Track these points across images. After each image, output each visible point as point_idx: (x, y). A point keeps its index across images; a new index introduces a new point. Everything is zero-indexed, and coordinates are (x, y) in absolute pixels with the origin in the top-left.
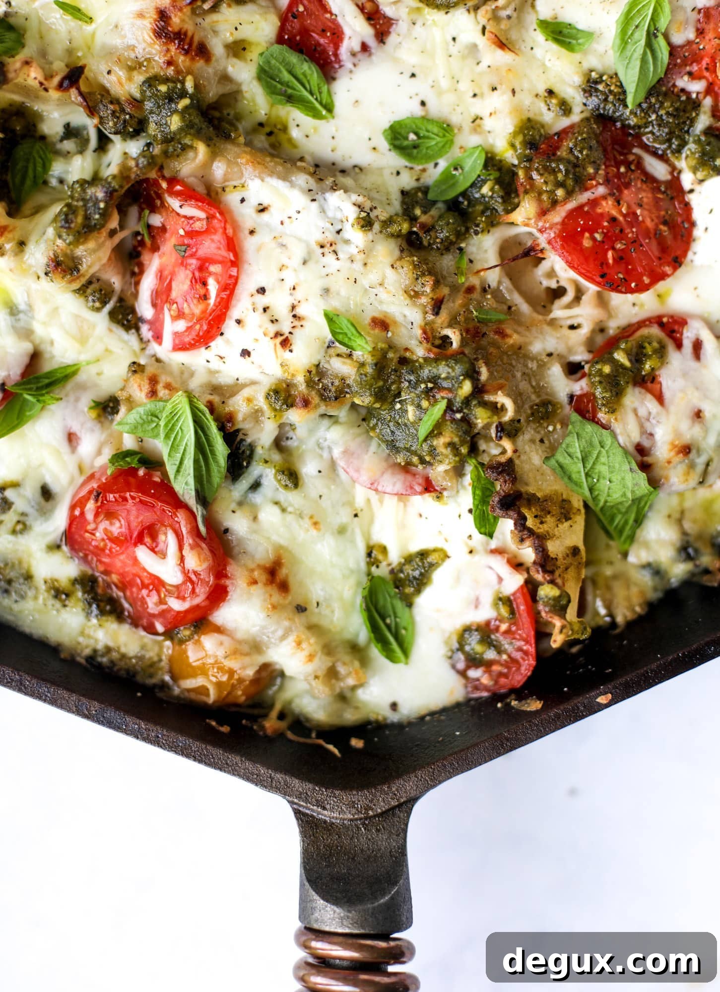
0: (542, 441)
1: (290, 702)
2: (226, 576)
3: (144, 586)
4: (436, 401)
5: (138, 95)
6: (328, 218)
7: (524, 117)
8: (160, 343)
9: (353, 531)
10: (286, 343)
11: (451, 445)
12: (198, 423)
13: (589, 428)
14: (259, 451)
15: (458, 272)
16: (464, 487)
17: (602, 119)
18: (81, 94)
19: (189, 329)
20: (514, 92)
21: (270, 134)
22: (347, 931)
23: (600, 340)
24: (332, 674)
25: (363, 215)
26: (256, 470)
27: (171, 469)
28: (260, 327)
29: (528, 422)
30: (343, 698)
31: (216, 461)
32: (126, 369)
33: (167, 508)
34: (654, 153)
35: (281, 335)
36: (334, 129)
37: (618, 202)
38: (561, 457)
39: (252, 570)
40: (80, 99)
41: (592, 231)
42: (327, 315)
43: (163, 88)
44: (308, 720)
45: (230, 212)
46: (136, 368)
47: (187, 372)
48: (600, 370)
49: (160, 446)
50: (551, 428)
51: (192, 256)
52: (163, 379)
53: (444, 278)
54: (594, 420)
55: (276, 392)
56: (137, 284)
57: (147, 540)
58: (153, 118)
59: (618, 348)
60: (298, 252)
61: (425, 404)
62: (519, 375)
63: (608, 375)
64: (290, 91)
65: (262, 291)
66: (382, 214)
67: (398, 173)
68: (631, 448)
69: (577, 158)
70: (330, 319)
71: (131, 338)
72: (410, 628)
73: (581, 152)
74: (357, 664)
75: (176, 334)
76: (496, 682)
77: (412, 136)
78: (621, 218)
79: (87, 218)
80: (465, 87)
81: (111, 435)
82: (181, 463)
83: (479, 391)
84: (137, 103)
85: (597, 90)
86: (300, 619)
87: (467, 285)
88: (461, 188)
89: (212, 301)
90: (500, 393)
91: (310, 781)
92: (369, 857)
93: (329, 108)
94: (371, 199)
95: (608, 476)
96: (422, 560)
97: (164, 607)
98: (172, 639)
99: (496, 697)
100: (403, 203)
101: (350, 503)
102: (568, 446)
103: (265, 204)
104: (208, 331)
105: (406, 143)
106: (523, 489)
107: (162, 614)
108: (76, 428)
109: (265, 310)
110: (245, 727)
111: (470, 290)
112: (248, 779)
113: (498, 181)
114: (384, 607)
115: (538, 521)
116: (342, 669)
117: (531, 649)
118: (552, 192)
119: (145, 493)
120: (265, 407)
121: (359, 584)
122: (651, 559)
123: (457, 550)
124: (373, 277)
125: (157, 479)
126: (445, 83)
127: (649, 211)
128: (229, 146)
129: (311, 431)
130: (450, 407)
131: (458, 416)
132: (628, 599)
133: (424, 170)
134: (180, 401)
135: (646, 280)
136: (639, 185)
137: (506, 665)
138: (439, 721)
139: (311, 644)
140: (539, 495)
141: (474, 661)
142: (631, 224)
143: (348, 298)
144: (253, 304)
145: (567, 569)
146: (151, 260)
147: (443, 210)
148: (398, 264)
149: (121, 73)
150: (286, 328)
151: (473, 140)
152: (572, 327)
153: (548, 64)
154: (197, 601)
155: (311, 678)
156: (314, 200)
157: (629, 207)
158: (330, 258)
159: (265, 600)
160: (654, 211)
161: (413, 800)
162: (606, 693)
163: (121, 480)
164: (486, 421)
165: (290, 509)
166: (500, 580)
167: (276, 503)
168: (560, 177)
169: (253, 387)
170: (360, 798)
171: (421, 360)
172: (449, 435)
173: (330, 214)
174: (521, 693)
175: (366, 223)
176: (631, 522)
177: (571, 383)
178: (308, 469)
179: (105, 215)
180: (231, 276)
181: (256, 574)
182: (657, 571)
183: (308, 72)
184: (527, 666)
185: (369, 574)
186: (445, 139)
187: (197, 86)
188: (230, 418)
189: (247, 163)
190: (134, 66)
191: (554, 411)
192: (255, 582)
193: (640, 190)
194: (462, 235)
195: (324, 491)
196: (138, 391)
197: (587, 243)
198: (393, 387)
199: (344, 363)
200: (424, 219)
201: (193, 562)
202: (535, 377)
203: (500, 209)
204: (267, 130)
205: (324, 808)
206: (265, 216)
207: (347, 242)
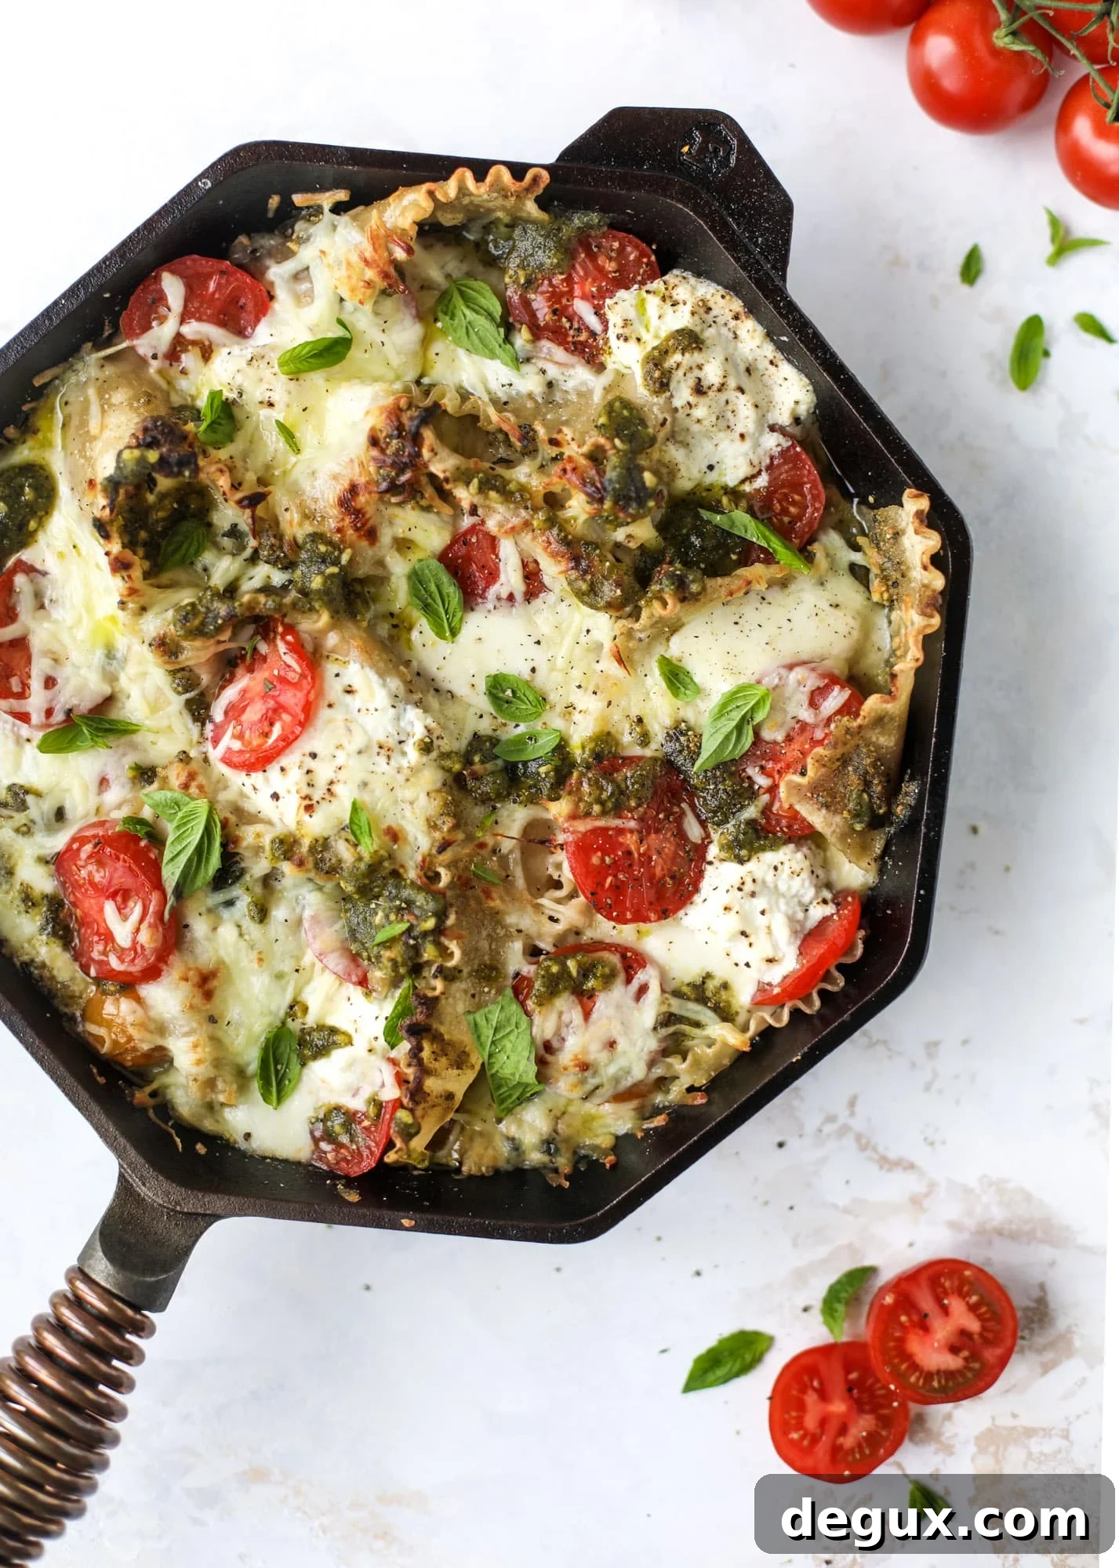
0: (473, 996)
1: (167, 1087)
2: (166, 963)
3: (98, 933)
4: (402, 920)
5: (300, 540)
6: (398, 725)
7: (606, 730)
8: (215, 748)
9: (288, 982)
10: (309, 808)
11: (394, 961)
12: (208, 831)
13: (515, 1007)
14: (247, 877)
15: (481, 826)
16: (393, 997)
17: (668, 764)
18: (253, 517)
19: (241, 752)
20: (610, 703)
21: (395, 626)
22: (108, 1286)
23: (571, 940)
24: (210, 1084)
25: (427, 740)
26: (237, 891)
27: (167, 855)
28: (297, 784)
29: (470, 975)
30: (211, 1107)
31: (206, 869)
32: (176, 752)
33: (148, 884)
34: (698, 817)
35: (310, 799)
36: (449, 651)
37: (641, 842)
38: (479, 1017)
39: (190, 969)
40: (250, 520)
41: (605, 853)
42: (354, 804)
43: (323, 548)
44: (173, 1108)
45: (322, 678)
46: (184, 758)
47: (223, 784)
48: (549, 966)
49: (170, 829)
50: (486, 990)
51: (273, 697)
52: (201, 779)
53: (466, 824)
54: (523, 1004)
55: (282, 842)
56: (223, 688)
57: (119, 899)
58: (302, 568)
59: (574, 957)
60: (359, 741)
61: (392, 917)
62: (484, 933)
63: (553, 974)
64: (430, 600)
65: (314, 756)
66: (446, 745)
67: (481, 716)
68: (539, 1042)
69: (628, 787)
70: (355, 808)
71: (195, 729)
72: (293, 1083)
73: (633, 784)
74: (235, 1087)
75: (229, 750)
76: (338, 1163)
77: (509, 693)
78: (636, 855)
79: (203, 624)
80: (576, 675)
81: (136, 798)
82: (178, 854)
83: (439, 931)
84: (296, 546)
85: (678, 739)
86: (207, 1028)
87: (481, 840)
88: (524, 758)
89: (271, 741)
90: (455, 942)
91: (145, 1158)
92: (158, 1241)
93: (454, 633)
94: (444, 728)
95: (509, 1052)
96: (329, 1034)
97: (105, 959)
98: (98, 986)
99: (332, 1175)
100: (470, 744)
101: (298, 958)
102: (489, 1012)
103: (354, 688)
104: (253, 764)
105: (501, 695)
106: (435, 1026)
107: (100, 963)
108: (111, 777)
109: (308, 772)
110: (119, 1086)
111: (482, 846)
112: (97, 1129)
113: (557, 770)
114: (282, 1054)
115: (433, 1057)
116: (220, 1085)
117: (377, 1152)
118: (591, 805)
119: (136, 862)
120: (268, 847)
121: (270, 1025)
122: (517, 1136)
123: (361, 1044)
124: (408, 793)
125: (152, 856)
126: (560, 663)
127: (665, 861)
128: (350, 625)
129: (295, 886)
130: (409, 931)
131: (412, 942)
132: (481, 1157)
133: (505, 725)
134: (202, 806)
135: (629, 915)
136: (669, 834)
137: (352, 1153)
138: (275, 1168)
139: (205, 1052)
140: (446, 1037)
141: (329, 1136)
142: (642, 865)
143: (379, 800)
144: (302, 762)
145: (434, 1106)
146: (243, 676)
147: (499, 768)
148: (433, 795)
149: (296, 516)
150: (317, 795)
151: (558, 723)
152: (551, 918)
153: (651, 694)
154: (133, 969)
155: (191, 1078)
156: (394, 707)
157: (649, 848)
158: (382, 760)
159: (187, 997)
160: (669, 863)
161: (217, 1217)
162: (411, 1219)
163: (124, 841)
164: (431, 958)
165: (246, 937)
166: (383, 1085)
167: (239, 926)
168: (604, 796)
169: (268, 827)
170: (177, 1192)
171: (408, 881)
172: (395, 953)
173: (402, 724)
174: (350, 1182)
175: (426, 748)
176: (514, 1097)
177: (524, 962)
178: (279, 913)
179: (219, 629)
180: (293, 732)
181: (191, 973)
182: (516, 1147)
183: (452, 595)
184: (368, 1164)
185: (284, 1023)
186: (534, 710)
187: (351, 561)
188: (236, 841)
189: (357, 647)
190: (308, 516)
191: (496, 979)
192: (186, 980)
193: (666, 840)
194: (501, 797)
195: (282, 938)
196: (175, 776)
197: (595, 860)
198: (376, 890)
199: (348, 849)
200: (477, 767)
201: (144, 937)
202: (498, 941)
203: (545, 792)
204: (395, 622)
205: (144, 1185)
206: (348, 698)
207: (404, 754)
